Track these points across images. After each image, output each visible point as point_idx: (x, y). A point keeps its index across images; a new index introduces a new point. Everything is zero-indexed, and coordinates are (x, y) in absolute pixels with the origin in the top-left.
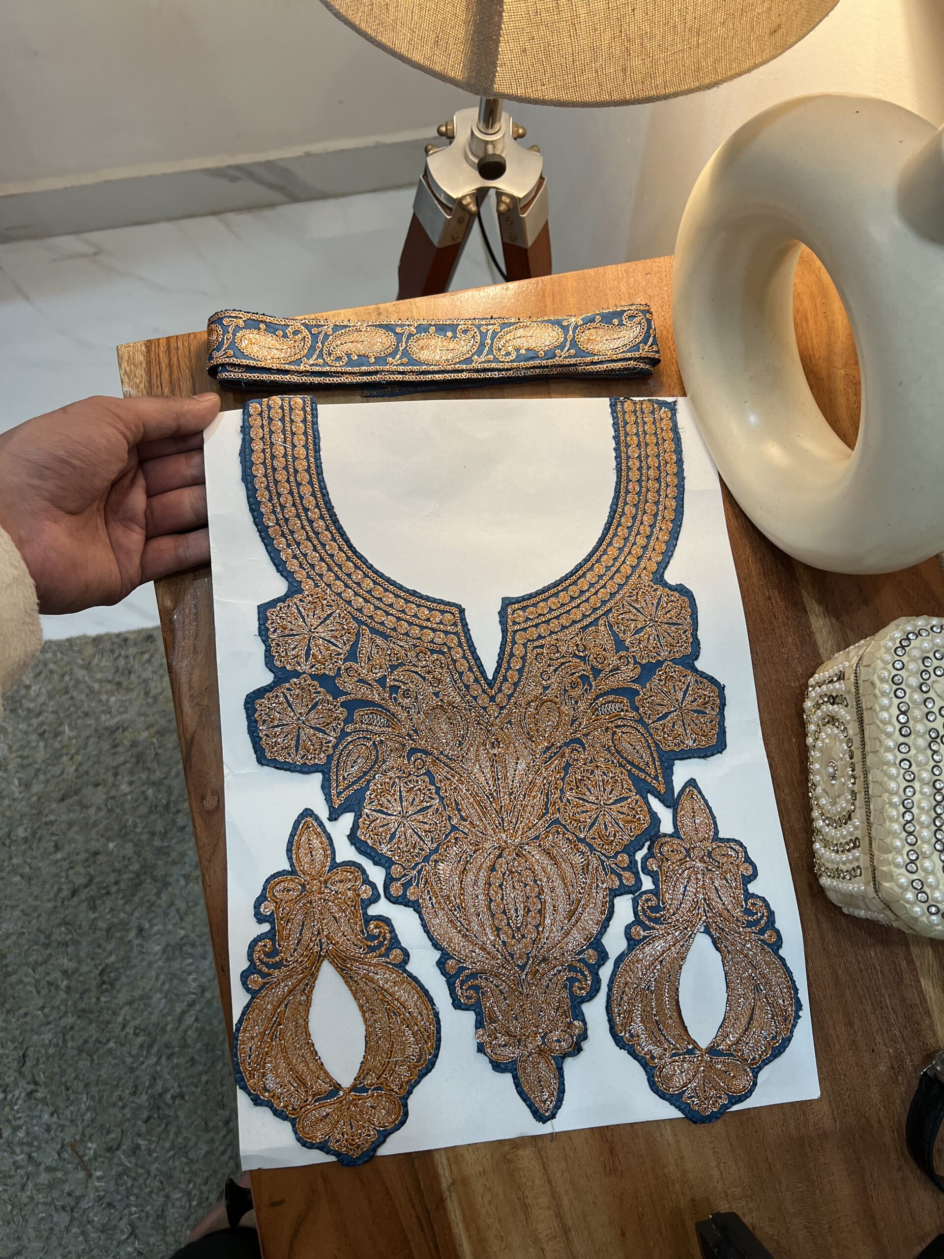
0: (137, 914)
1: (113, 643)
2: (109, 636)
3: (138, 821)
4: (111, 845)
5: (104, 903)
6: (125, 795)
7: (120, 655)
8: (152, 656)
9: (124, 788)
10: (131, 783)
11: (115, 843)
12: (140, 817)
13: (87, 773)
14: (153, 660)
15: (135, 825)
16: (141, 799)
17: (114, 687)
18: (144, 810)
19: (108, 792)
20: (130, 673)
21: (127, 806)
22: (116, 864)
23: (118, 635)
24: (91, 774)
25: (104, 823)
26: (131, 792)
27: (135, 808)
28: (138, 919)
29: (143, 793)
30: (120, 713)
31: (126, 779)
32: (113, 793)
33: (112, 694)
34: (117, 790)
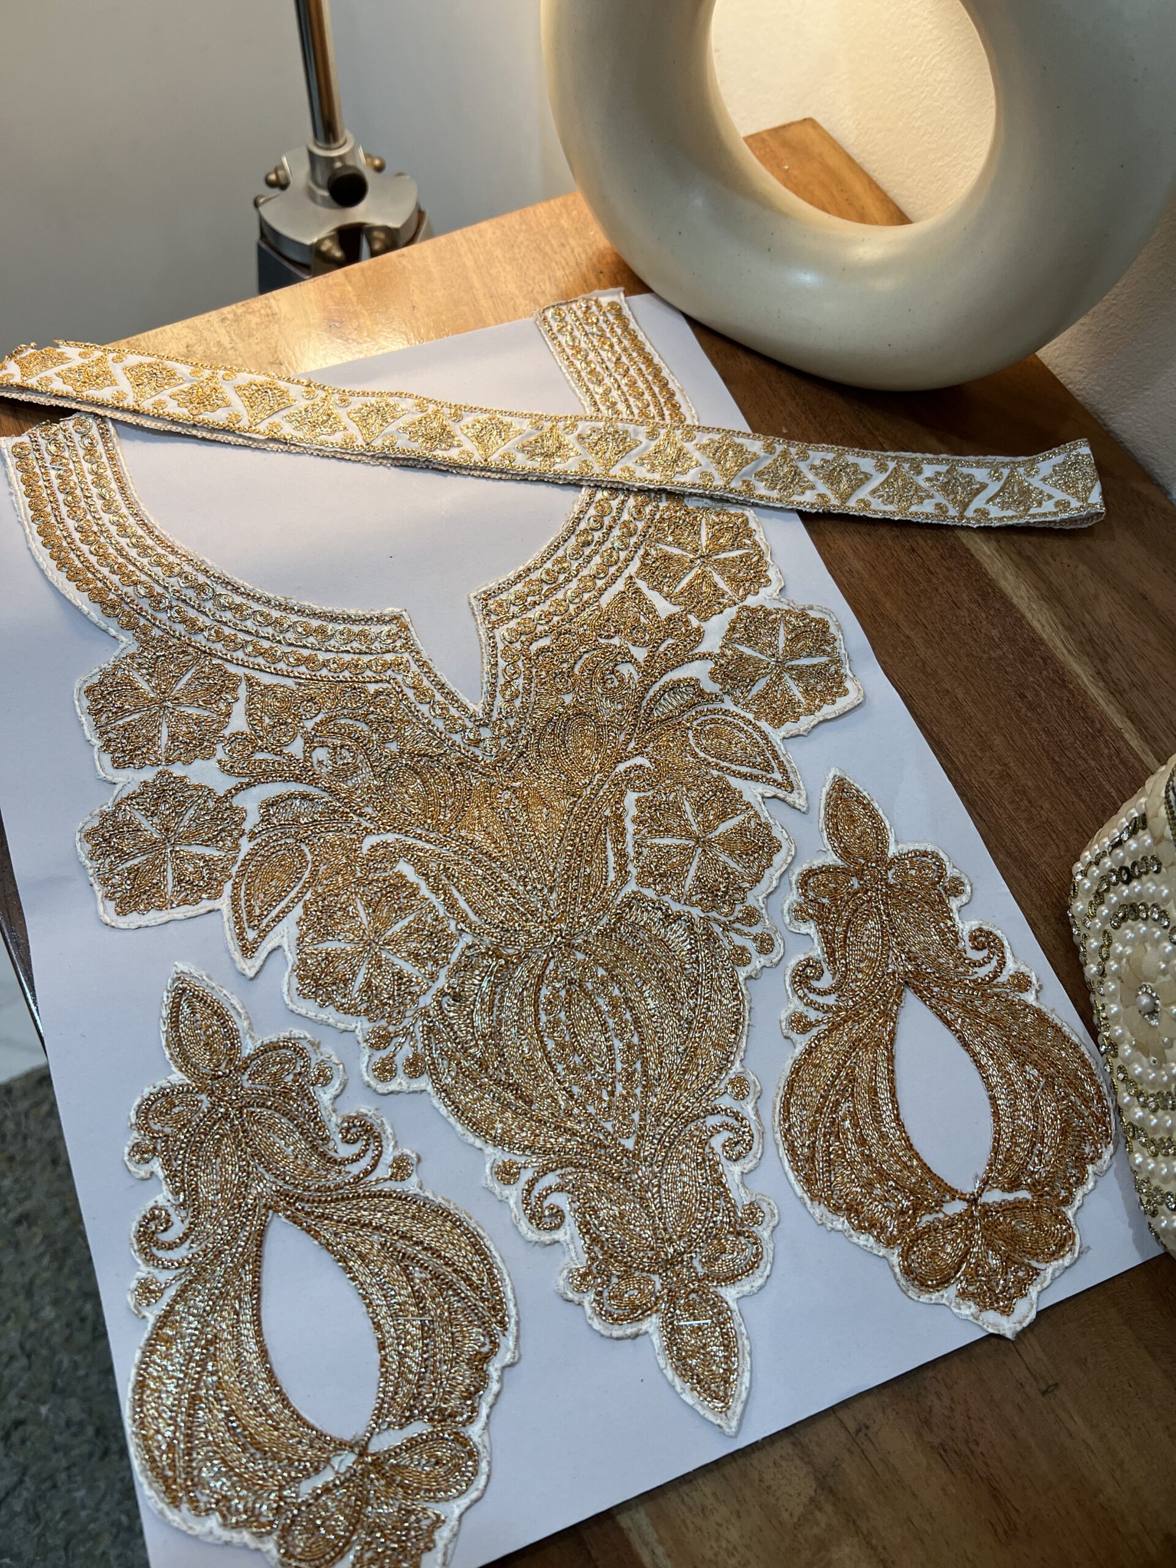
0: (105, 1507)
4: (44, 1410)
5: (49, 1507)
6: (50, 1324)
9: (48, 1313)
10: (56, 1303)
11: (49, 1405)
16: (76, 1323)
19: (24, 1328)
20: (25, 1138)
21: (57, 1340)
22: (57, 1438)
26: (58, 1317)
27: (68, 1339)
28: (107, 1514)
29: (78, 1312)
30: (20, 1202)
31: (47, 1299)
32: (32, 1326)
34: (36, 1320)
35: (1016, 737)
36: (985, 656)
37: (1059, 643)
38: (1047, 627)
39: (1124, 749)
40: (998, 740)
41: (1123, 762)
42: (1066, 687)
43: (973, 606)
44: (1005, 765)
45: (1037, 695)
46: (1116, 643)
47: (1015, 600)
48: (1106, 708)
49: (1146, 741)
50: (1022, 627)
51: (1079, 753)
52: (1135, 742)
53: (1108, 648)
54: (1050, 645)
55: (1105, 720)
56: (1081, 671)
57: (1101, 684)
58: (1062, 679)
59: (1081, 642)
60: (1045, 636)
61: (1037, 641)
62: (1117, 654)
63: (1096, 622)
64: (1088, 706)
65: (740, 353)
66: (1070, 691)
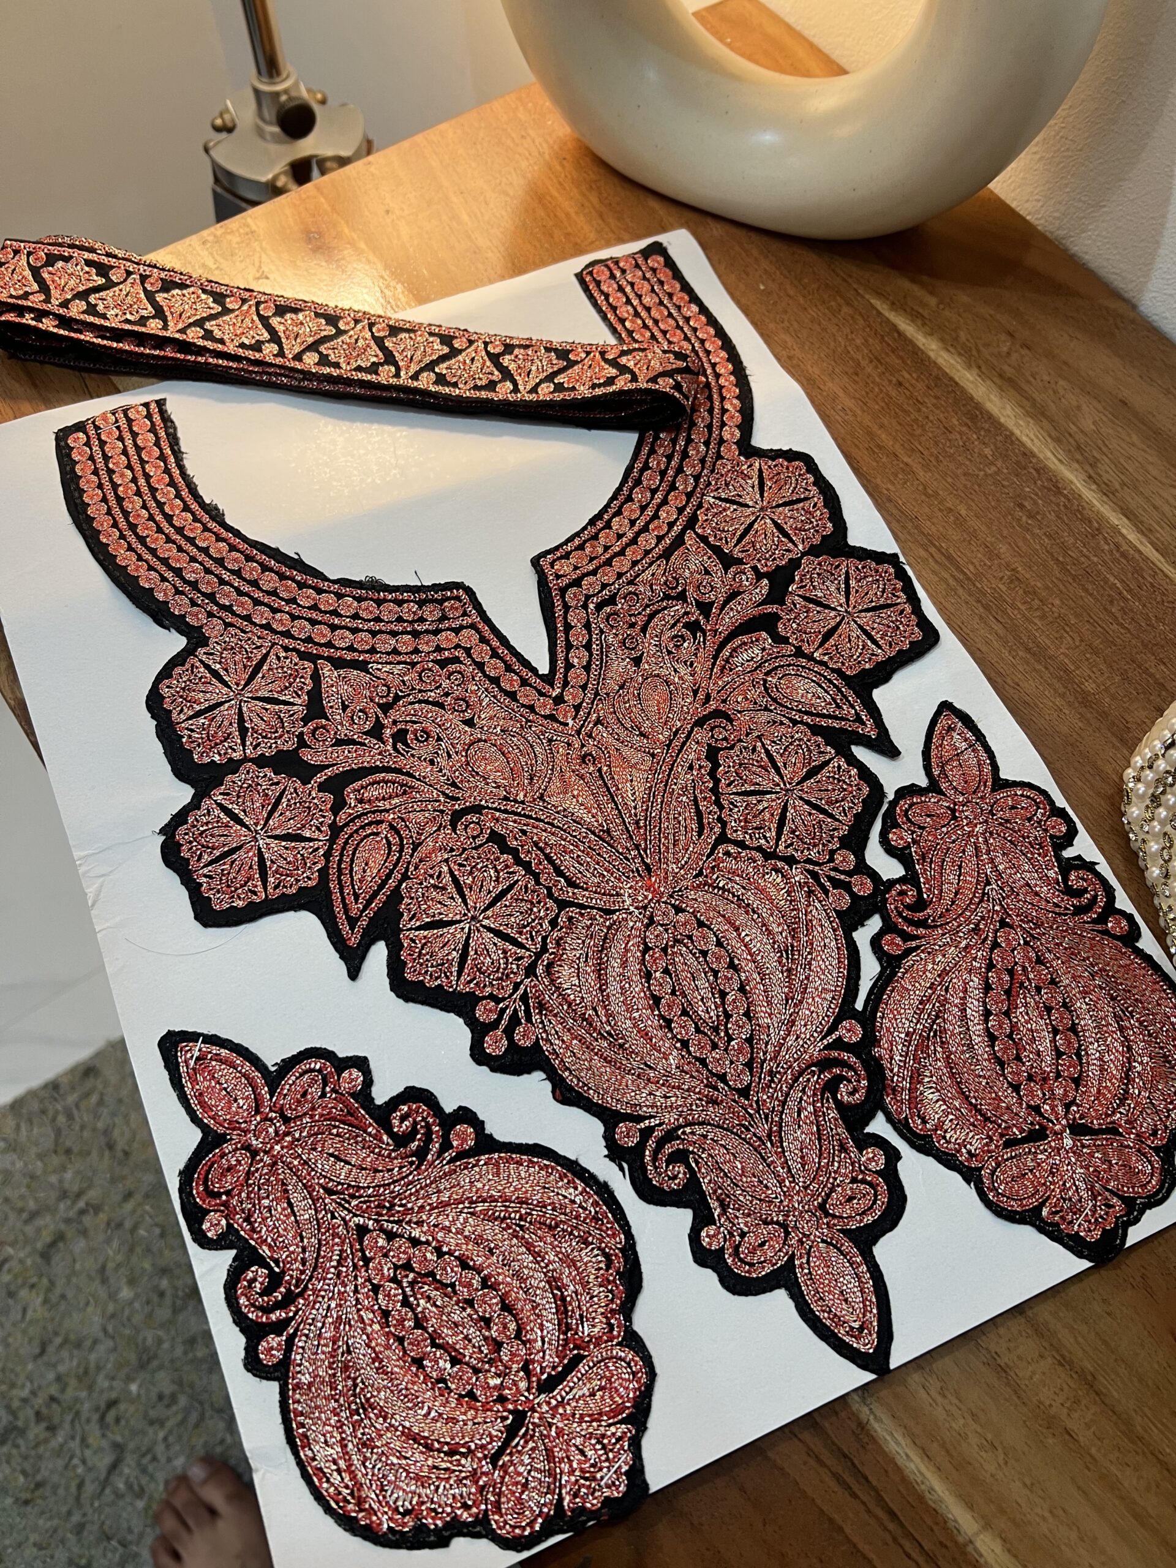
1: (41, 1101)
2: (32, 1094)
3: (160, 1333)
7: (57, 1112)
8: (102, 1094)
11: (138, 1381)
12: (162, 1326)
13: (63, 1297)
14: (106, 1098)
15: (160, 1341)
17: (64, 1158)
18: (163, 1313)
19: (104, 1311)
21: (138, 1318)
22: (151, 1412)
23: (45, 1086)
24: (70, 1294)
25: (112, 1359)
26: (136, 1296)
29: (155, 1289)
31: (123, 1281)
33: (64, 1168)
34: (115, 1302)
35: (1020, 544)
36: (982, 473)
37: (1049, 455)
38: (1036, 441)
39: (1123, 543)
40: (1003, 548)
41: (1124, 555)
42: (1061, 493)
43: (964, 429)
44: (1013, 570)
45: (1035, 503)
46: (1104, 449)
47: (1002, 420)
48: (1102, 509)
49: (1143, 533)
50: (1012, 443)
51: (1081, 552)
52: (1132, 536)
53: (1095, 454)
54: (1041, 456)
55: (1101, 518)
56: (1073, 477)
57: (1094, 487)
58: (1056, 486)
59: (1070, 451)
60: (1035, 450)
61: (1028, 454)
62: (1104, 457)
63: (1082, 431)
64: (1083, 508)
65: (709, 220)
66: (1065, 496)
